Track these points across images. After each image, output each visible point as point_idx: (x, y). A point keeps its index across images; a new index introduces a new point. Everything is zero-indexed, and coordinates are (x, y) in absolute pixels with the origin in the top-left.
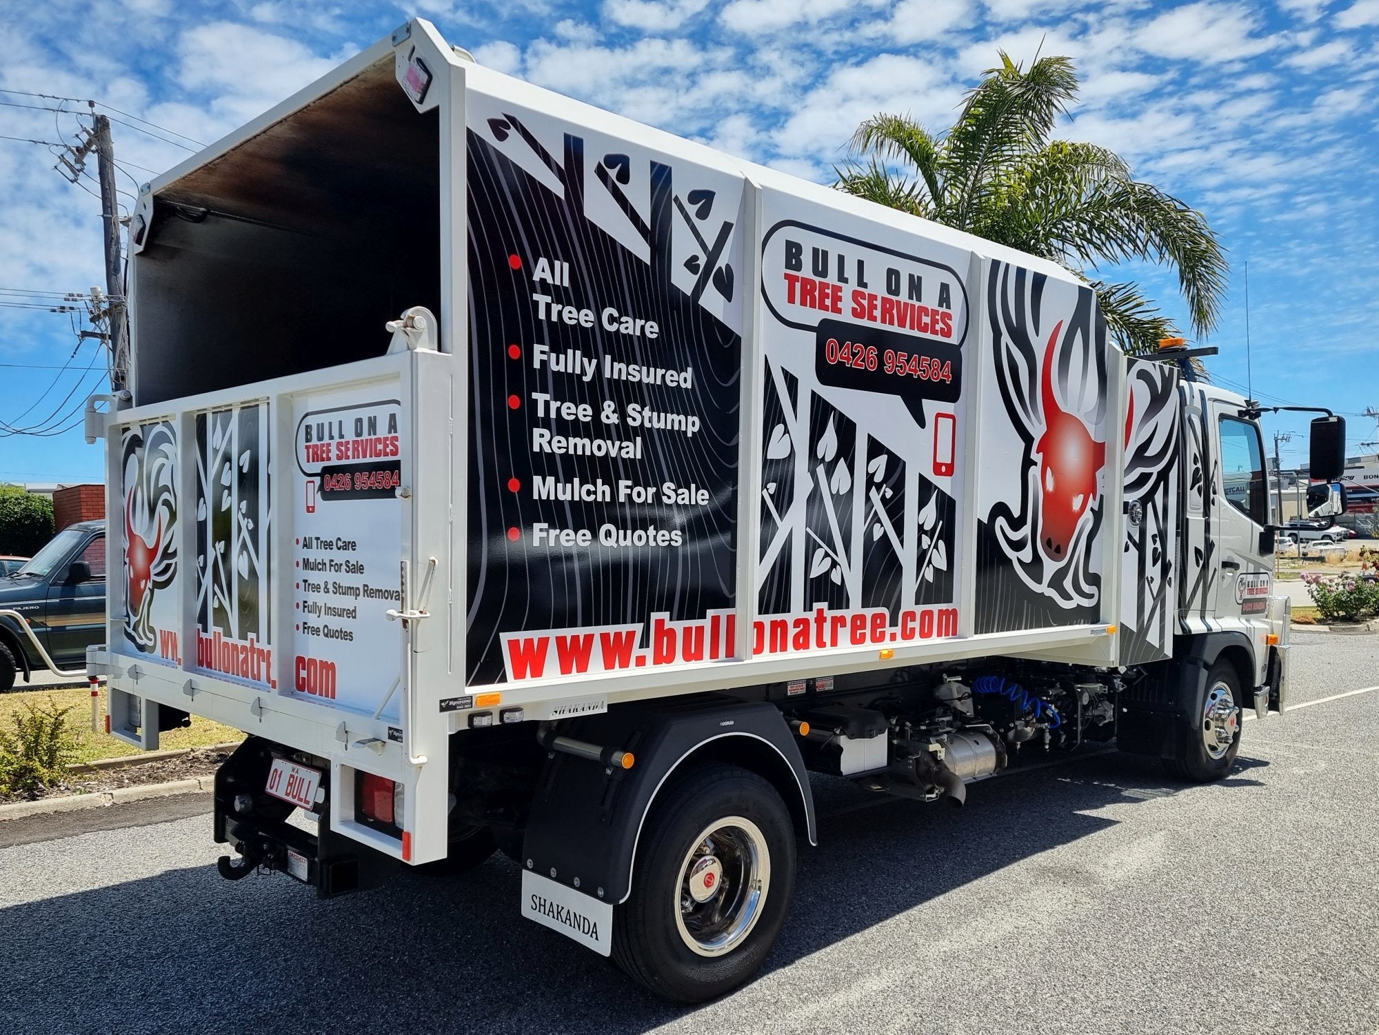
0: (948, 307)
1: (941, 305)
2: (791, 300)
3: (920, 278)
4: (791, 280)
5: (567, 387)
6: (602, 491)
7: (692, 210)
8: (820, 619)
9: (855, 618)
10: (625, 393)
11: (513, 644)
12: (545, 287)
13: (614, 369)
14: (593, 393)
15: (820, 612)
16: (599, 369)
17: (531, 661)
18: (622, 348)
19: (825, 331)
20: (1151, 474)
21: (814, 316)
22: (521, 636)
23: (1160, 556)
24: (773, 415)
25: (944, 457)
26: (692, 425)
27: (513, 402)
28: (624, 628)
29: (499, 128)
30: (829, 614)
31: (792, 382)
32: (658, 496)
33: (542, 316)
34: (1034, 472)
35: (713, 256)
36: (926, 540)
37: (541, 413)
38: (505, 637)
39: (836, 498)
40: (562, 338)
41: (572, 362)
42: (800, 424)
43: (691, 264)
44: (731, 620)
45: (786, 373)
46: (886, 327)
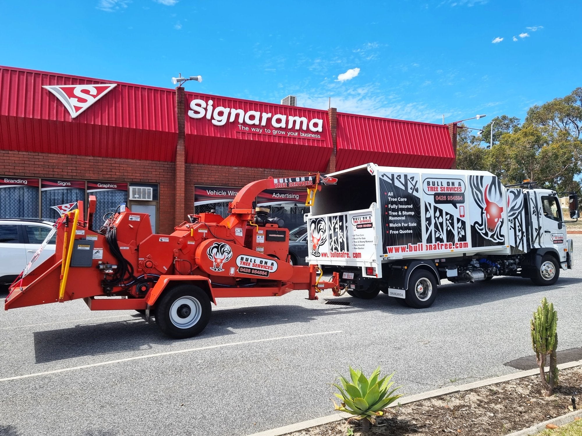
0: (461, 186)
1: (459, 186)
2: (429, 191)
3: (454, 182)
4: (428, 187)
5: (394, 210)
7: (411, 180)
8: (438, 244)
9: (445, 244)
10: (402, 210)
11: (388, 248)
12: (390, 196)
13: (400, 206)
14: (397, 210)
15: (438, 243)
16: (398, 207)
17: (391, 251)
18: (401, 203)
19: (435, 195)
20: (516, 213)
21: (433, 193)
22: (389, 247)
23: (521, 230)
24: (427, 210)
25: (462, 214)
26: (413, 213)
27: (386, 213)
28: (404, 246)
29: (383, 176)
30: (440, 244)
31: (430, 204)
32: (408, 225)
33: (390, 200)
34: (484, 215)
35: (415, 186)
36: (459, 230)
37: (390, 214)
38: (387, 247)
39: (440, 223)
40: (392, 203)
41: (394, 206)
42: (432, 211)
43: (411, 189)
44: (422, 245)
45: (429, 203)
46: (448, 192)
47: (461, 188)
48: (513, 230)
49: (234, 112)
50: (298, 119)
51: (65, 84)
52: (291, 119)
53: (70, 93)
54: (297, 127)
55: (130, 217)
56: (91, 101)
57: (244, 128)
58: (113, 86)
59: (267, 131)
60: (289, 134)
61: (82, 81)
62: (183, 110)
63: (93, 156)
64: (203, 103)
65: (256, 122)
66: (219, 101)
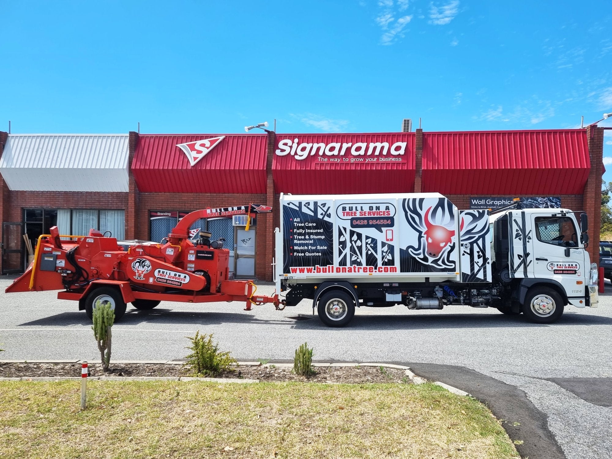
0: (389, 210)
1: (386, 210)
2: (344, 215)
5: (300, 234)
6: (306, 248)
7: (322, 207)
8: (355, 267)
9: (364, 268)
10: (310, 234)
11: (292, 269)
12: (296, 222)
13: (307, 231)
14: (304, 234)
15: (355, 266)
16: (305, 231)
17: (295, 271)
18: (309, 228)
21: (350, 217)
22: (293, 268)
24: (341, 234)
25: (390, 237)
28: (311, 267)
29: (289, 204)
30: (357, 267)
31: (345, 229)
32: (316, 248)
33: (295, 225)
35: (326, 212)
36: (384, 254)
37: (295, 238)
39: (358, 247)
40: (299, 228)
41: (301, 231)
43: (322, 214)
44: (333, 267)
45: (343, 227)
46: (370, 216)
47: (390, 212)
48: (468, 257)
49: (316, 146)
50: (379, 145)
51: (191, 141)
52: (372, 145)
53: (192, 148)
54: (377, 153)
55: (87, 240)
56: (205, 151)
57: (323, 160)
58: (221, 138)
59: (345, 160)
60: (367, 161)
61: (201, 137)
62: (272, 150)
63: (210, 193)
64: (289, 142)
65: (336, 152)
66: (304, 138)
